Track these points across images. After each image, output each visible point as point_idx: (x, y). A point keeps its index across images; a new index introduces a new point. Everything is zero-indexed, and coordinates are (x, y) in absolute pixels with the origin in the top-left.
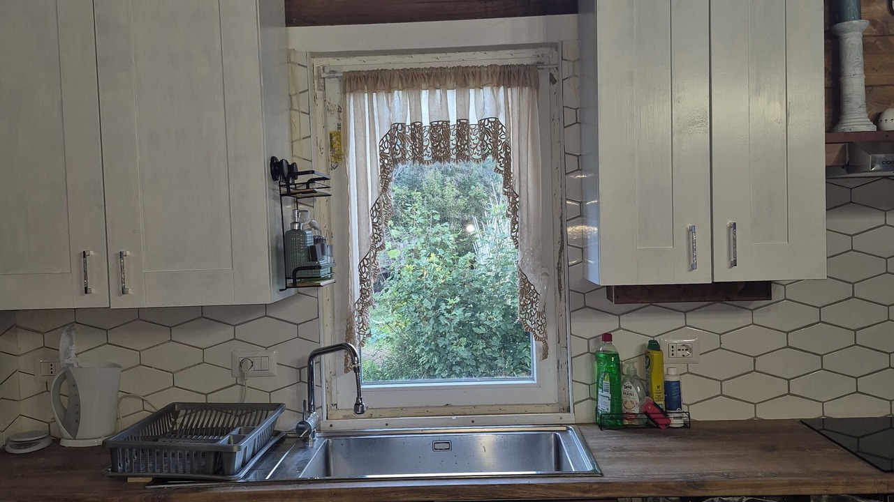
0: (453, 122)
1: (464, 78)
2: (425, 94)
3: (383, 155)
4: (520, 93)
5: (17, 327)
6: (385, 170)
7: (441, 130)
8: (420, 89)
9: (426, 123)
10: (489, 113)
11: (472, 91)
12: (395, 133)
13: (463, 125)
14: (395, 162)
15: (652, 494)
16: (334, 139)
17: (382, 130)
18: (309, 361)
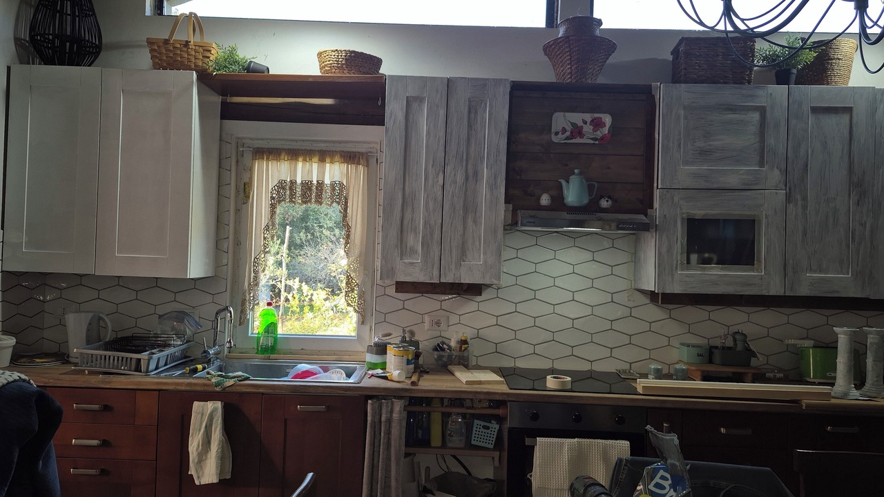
0: (315, 182)
1: (324, 155)
2: (300, 164)
3: (273, 198)
4: (356, 168)
5: (46, 285)
6: (273, 207)
7: (307, 186)
8: (297, 160)
9: (299, 181)
10: (337, 178)
11: (328, 165)
12: (281, 185)
13: (320, 184)
14: (279, 202)
15: (382, 394)
16: (246, 186)
17: (273, 182)
18: (217, 314)
